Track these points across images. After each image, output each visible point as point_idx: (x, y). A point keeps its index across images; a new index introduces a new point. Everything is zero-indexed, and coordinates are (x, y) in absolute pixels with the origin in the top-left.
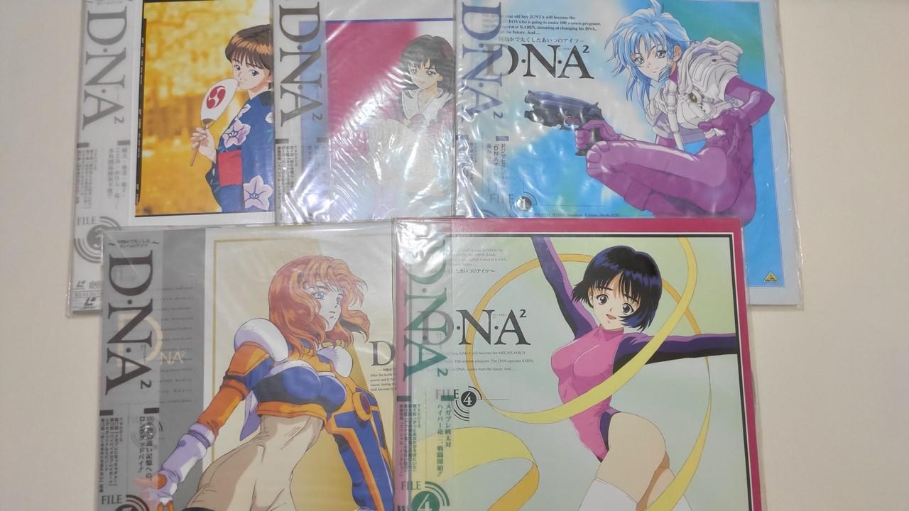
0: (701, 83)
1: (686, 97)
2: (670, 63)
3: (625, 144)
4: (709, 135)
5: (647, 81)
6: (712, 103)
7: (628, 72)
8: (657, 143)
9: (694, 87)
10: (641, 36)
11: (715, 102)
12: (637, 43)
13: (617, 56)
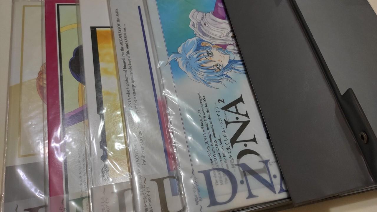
10: (200, 66)
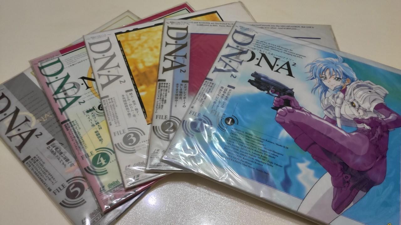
0: (360, 99)
1: (349, 103)
2: (342, 84)
3: (303, 113)
4: (360, 126)
5: (326, 89)
6: (365, 111)
7: (316, 81)
8: (325, 119)
9: (355, 100)
10: (328, 68)
11: (367, 111)
12: (325, 70)
13: (311, 72)
